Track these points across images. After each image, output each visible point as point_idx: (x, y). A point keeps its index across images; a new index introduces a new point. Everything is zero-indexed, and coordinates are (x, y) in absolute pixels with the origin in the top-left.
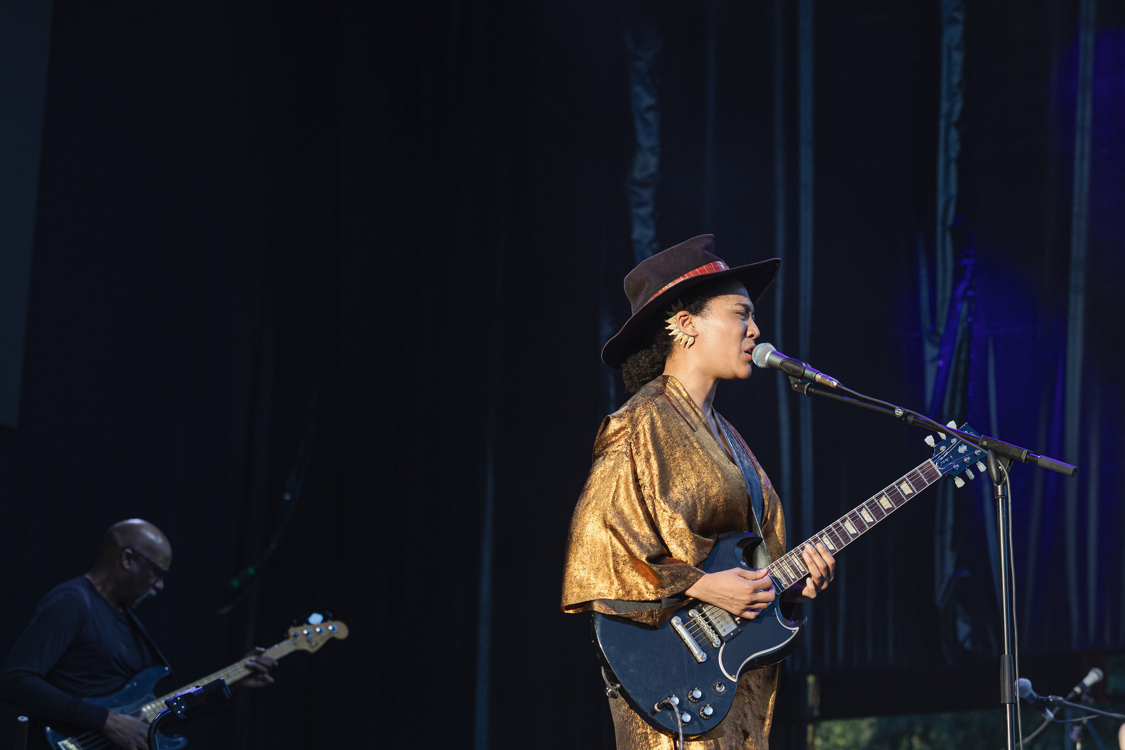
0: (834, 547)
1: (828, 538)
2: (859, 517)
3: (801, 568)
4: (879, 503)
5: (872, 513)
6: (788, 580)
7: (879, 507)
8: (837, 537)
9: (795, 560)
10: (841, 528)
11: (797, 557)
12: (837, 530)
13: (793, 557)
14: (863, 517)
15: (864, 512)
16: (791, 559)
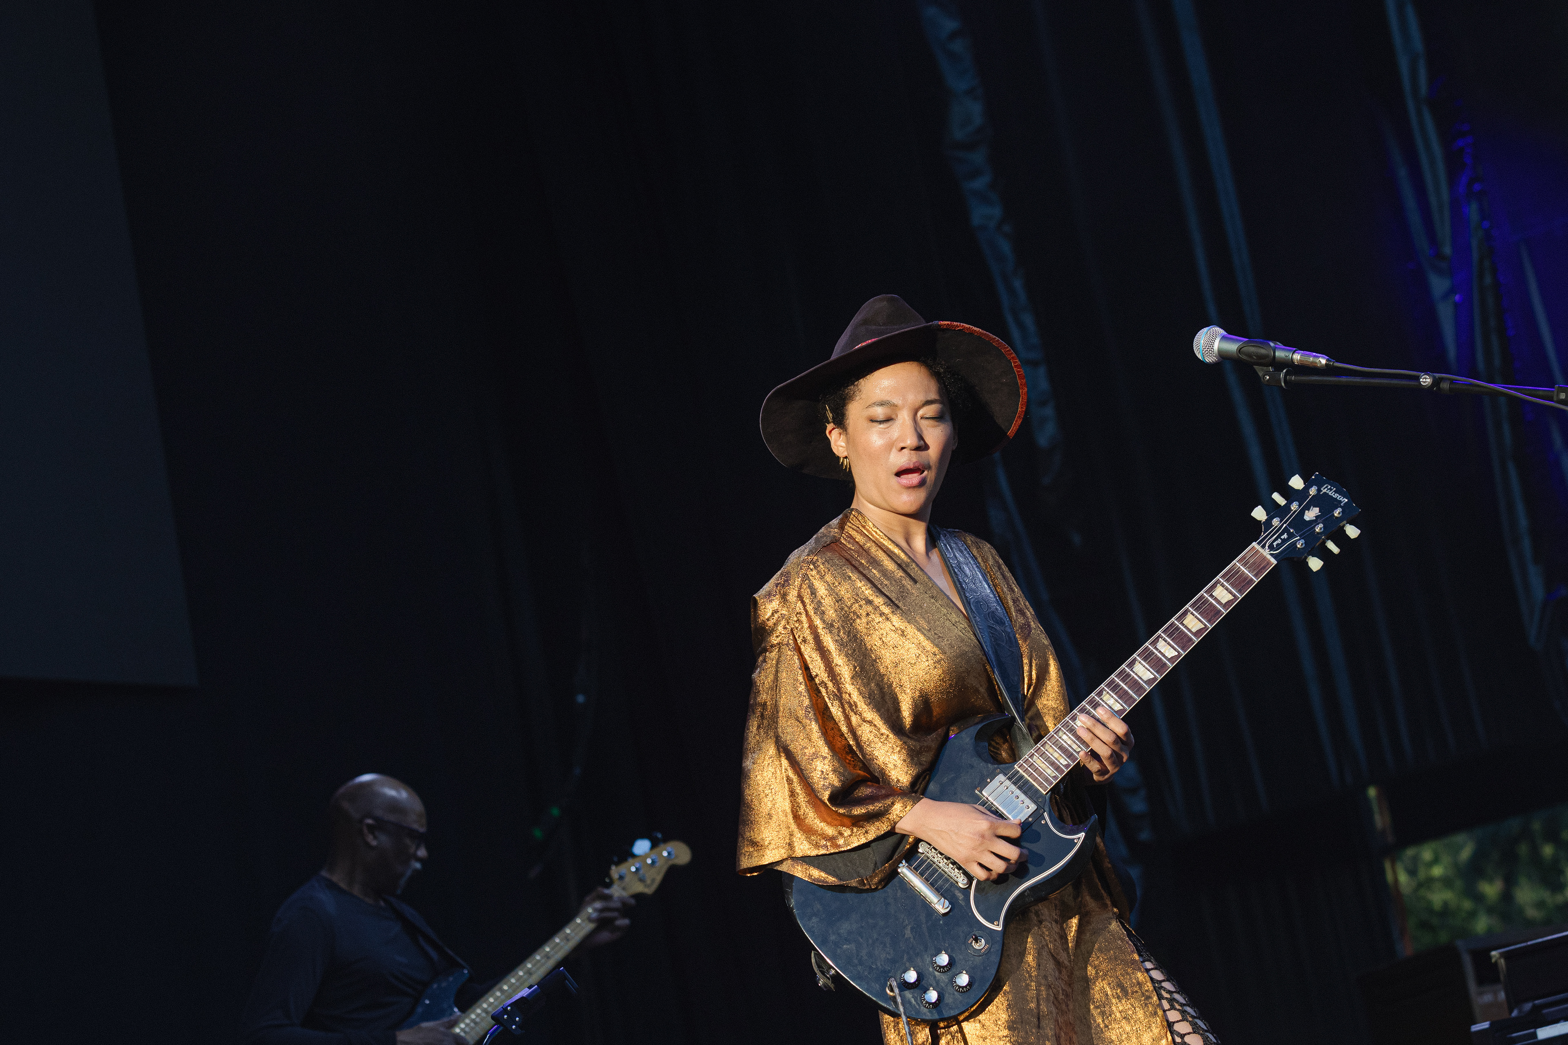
0: (1122, 705)
1: (1110, 695)
2: (1154, 653)
3: (1075, 747)
4: (1183, 625)
5: (1174, 642)
6: (1057, 768)
7: (1184, 632)
8: (1125, 690)
9: (1064, 737)
10: (1128, 675)
11: (1067, 732)
12: (1123, 680)
13: (1060, 733)
14: (1160, 652)
15: (1161, 645)
16: (1058, 738)
